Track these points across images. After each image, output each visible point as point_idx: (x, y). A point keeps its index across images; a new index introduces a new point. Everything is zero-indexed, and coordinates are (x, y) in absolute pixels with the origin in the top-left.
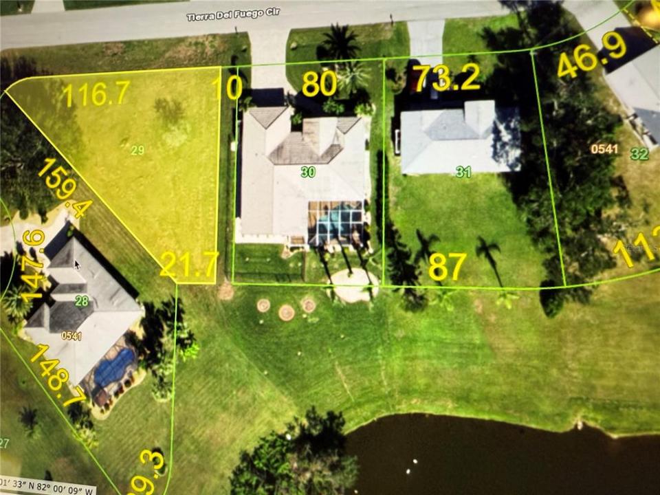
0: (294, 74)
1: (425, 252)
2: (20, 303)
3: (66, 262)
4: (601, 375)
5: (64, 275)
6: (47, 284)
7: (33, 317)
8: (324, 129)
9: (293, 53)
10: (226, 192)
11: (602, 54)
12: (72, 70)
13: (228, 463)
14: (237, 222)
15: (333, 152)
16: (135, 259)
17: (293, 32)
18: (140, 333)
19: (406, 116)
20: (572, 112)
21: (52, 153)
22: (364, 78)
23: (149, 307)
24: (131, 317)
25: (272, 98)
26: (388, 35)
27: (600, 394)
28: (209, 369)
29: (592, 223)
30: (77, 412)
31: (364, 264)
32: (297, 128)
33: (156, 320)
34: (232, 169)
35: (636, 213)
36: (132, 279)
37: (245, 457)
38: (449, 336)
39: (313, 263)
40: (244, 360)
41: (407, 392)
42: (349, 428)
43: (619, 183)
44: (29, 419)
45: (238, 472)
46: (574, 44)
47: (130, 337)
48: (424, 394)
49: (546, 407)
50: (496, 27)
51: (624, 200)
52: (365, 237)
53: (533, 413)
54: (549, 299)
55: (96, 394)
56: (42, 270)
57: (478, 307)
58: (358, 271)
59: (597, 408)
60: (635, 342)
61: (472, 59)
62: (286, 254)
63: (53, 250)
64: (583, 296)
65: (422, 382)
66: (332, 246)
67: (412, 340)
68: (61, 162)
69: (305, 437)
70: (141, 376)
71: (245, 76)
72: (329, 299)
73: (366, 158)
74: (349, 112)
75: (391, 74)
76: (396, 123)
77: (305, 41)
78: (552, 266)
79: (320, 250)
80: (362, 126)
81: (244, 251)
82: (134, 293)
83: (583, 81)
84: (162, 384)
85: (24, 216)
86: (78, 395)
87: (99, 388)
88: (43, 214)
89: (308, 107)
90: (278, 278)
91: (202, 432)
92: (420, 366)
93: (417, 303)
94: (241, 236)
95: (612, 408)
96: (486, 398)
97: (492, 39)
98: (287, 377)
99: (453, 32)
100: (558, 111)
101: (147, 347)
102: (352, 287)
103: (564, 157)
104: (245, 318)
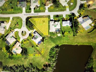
0: (54, 18)
1: (65, 32)
2: (31, 37)
3: (35, 34)
4: (78, 41)
6: (34, 36)
7: (33, 38)
8: (56, 23)
9: (54, 17)
10: (49, 28)
11: (77, 17)
12: (35, 18)
14: (50, 30)
15: (57, 25)
16: (41, 33)
17: (54, 15)
18: (42, 39)
19: (63, 22)
20: (75, 22)
21: (33, 25)
22: (59, 19)
23: (43, 37)
24: (41, 38)
25: (52, 20)
26: (61, 15)
27: (77, 42)
28: (48, 42)
29: (77, 30)
30: (37, 46)
31: (60, 33)
32: (54, 23)
33: (43, 38)
34: (49, 26)
35: (80, 29)
36: (41, 35)
37: (51, 48)
38: (67, 38)
39: (56, 33)
40: (51, 41)
41: (63, 43)
42: (59, 46)
43: (79, 27)
44: (33, 47)
45: (51, 50)
46: (75, 16)
47: (41, 40)
48: (65, 43)
49: (74, 43)
50: (70, 15)
51: (79, 28)
52: (60, 31)
53: (73, 44)
54: (74, 35)
55: (38, 44)
57: (69, 36)
58: (59, 34)
59: (77, 43)
60: (80, 38)
61: (68, 17)
62: (54, 33)
63: (34, 33)
64: (76, 35)
65: (64, 42)
66: (57, 32)
67: (64, 39)
68: (34, 26)
69: (56, 47)
70: (42, 43)
71: (50, 19)
72: (57, 36)
73: (60, 25)
74: (58, 21)
75: (62, 18)
76: (62, 22)
77: (55, 16)
78: (74, 33)
79: (56, 32)
80: (59, 23)
81: (50, 32)
82: (41, 36)
83: (76, 19)
84: (44, 43)
85: (31, 30)
86: (37, 44)
87: (39, 44)
88: (33, 30)
89: (55, 21)
90: (53, 34)
91: (47, 47)
92: (64, 41)
93: (64, 36)
95: (78, 43)
96: (69, 43)
97: (69, 16)
98: (54, 42)
99: (66, 15)
100: (74, 21)
101: (43, 40)
102: (59, 35)
103: (75, 25)
104: (51, 38)
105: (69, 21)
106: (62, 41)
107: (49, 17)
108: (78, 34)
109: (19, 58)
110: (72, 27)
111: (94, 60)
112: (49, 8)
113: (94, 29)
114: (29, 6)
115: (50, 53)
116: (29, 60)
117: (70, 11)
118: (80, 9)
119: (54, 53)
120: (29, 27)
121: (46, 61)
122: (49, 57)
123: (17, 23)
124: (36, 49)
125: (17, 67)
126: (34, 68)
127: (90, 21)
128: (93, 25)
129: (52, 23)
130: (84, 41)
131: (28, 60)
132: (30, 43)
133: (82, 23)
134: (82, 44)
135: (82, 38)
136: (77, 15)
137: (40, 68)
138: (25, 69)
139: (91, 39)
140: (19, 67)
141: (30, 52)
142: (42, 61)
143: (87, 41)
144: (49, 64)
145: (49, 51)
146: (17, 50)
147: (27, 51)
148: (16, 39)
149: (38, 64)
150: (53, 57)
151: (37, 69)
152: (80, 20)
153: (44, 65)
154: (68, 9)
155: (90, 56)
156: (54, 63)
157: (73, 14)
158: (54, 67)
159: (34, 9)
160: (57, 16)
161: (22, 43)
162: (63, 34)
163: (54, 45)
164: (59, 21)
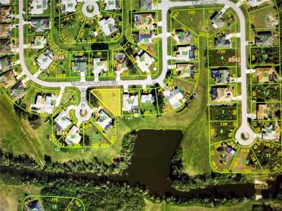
0: (129, 90)
1: (144, 111)
2: (95, 119)
3: (101, 113)
4: (162, 124)
5: (101, 115)
7: (97, 120)
8: (133, 97)
9: (129, 88)
10: (121, 104)
11: (163, 89)
13: (123, 136)
14: (123, 108)
15: (134, 100)
16: (110, 113)
17: (129, 85)
19: (142, 96)
20: (160, 96)
21: (98, 100)
22: (137, 91)
24: (110, 120)
25: (126, 93)
26: (140, 86)
28: (120, 126)
29: (161, 108)
30: (104, 132)
31: (138, 113)
32: (129, 97)
33: (113, 120)
34: (122, 102)
35: (166, 107)
36: (110, 115)
37: (125, 135)
38: (147, 120)
39: (132, 113)
40: (124, 124)
41: (143, 127)
43: (164, 103)
44: (97, 133)
46: (160, 88)
47: (110, 122)
50: (152, 85)
51: (165, 105)
52: (138, 110)
53: (156, 128)
54: (157, 116)
56: (98, 115)
57: (150, 117)
59: (162, 127)
60: (166, 120)
61: (149, 89)
62: (129, 112)
63: (99, 112)
64: (161, 115)
65: (144, 125)
67: (143, 121)
69: (131, 132)
70: (112, 127)
71: (123, 90)
72: (134, 117)
73: (138, 101)
75: (140, 91)
78: (158, 112)
79: (133, 111)
80: (137, 97)
82: (110, 117)
83: (161, 92)
84: (114, 128)
85: (95, 108)
86: (104, 130)
87: (106, 128)
88: (98, 107)
89: (131, 95)
90: (128, 114)
91: (120, 133)
93: (143, 117)
94: (123, 110)
96: (151, 127)
97: (151, 87)
98: (129, 126)
99: (147, 86)
100: (158, 96)
101: (112, 123)
102: (136, 115)
103: (159, 100)
104: (124, 119)
105: (150, 95)
106: (141, 124)
107: (122, 87)
108: (163, 114)
109: (76, 149)
110: (155, 103)
111: (184, 150)
112: (121, 74)
113: (184, 107)
114: (91, 71)
115: (124, 142)
116: (93, 152)
117: (153, 79)
118: (166, 77)
119: (129, 141)
120: (92, 103)
121: (118, 153)
122: (121, 148)
123: (73, 97)
124: (103, 136)
125: (74, 164)
126: (100, 164)
127: (180, 96)
128: (184, 101)
129: (126, 97)
130: (173, 124)
131: (90, 153)
132: (94, 127)
133: (169, 98)
134: (168, 129)
135: (168, 119)
136: (162, 85)
137: (109, 164)
138: (87, 166)
139: (181, 122)
140: (78, 163)
141: (94, 141)
142: (111, 154)
143: (175, 124)
144: (122, 158)
145: (122, 138)
146: (74, 139)
147: (88, 139)
148: (71, 121)
149: (105, 157)
150: (128, 148)
151: (104, 165)
152: (166, 93)
153: (115, 160)
154: (149, 77)
155: (179, 144)
156: (129, 155)
157: (157, 85)
158: (129, 161)
159: (99, 75)
160: (134, 87)
161: (81, 127)
162: (142, 113)
163: (128, 130)
164: (136, 94)
